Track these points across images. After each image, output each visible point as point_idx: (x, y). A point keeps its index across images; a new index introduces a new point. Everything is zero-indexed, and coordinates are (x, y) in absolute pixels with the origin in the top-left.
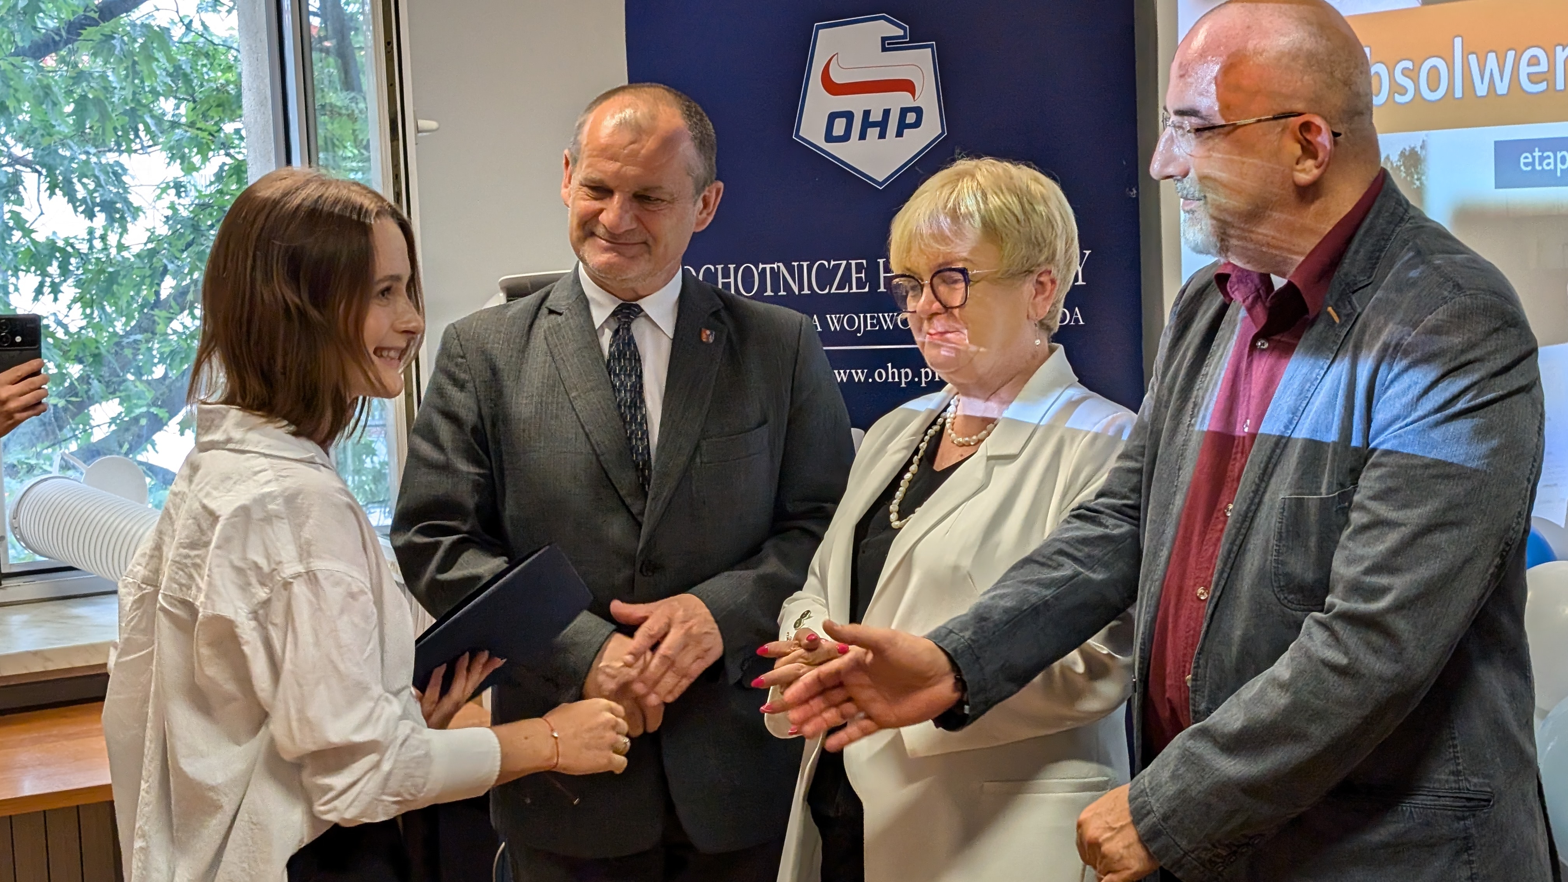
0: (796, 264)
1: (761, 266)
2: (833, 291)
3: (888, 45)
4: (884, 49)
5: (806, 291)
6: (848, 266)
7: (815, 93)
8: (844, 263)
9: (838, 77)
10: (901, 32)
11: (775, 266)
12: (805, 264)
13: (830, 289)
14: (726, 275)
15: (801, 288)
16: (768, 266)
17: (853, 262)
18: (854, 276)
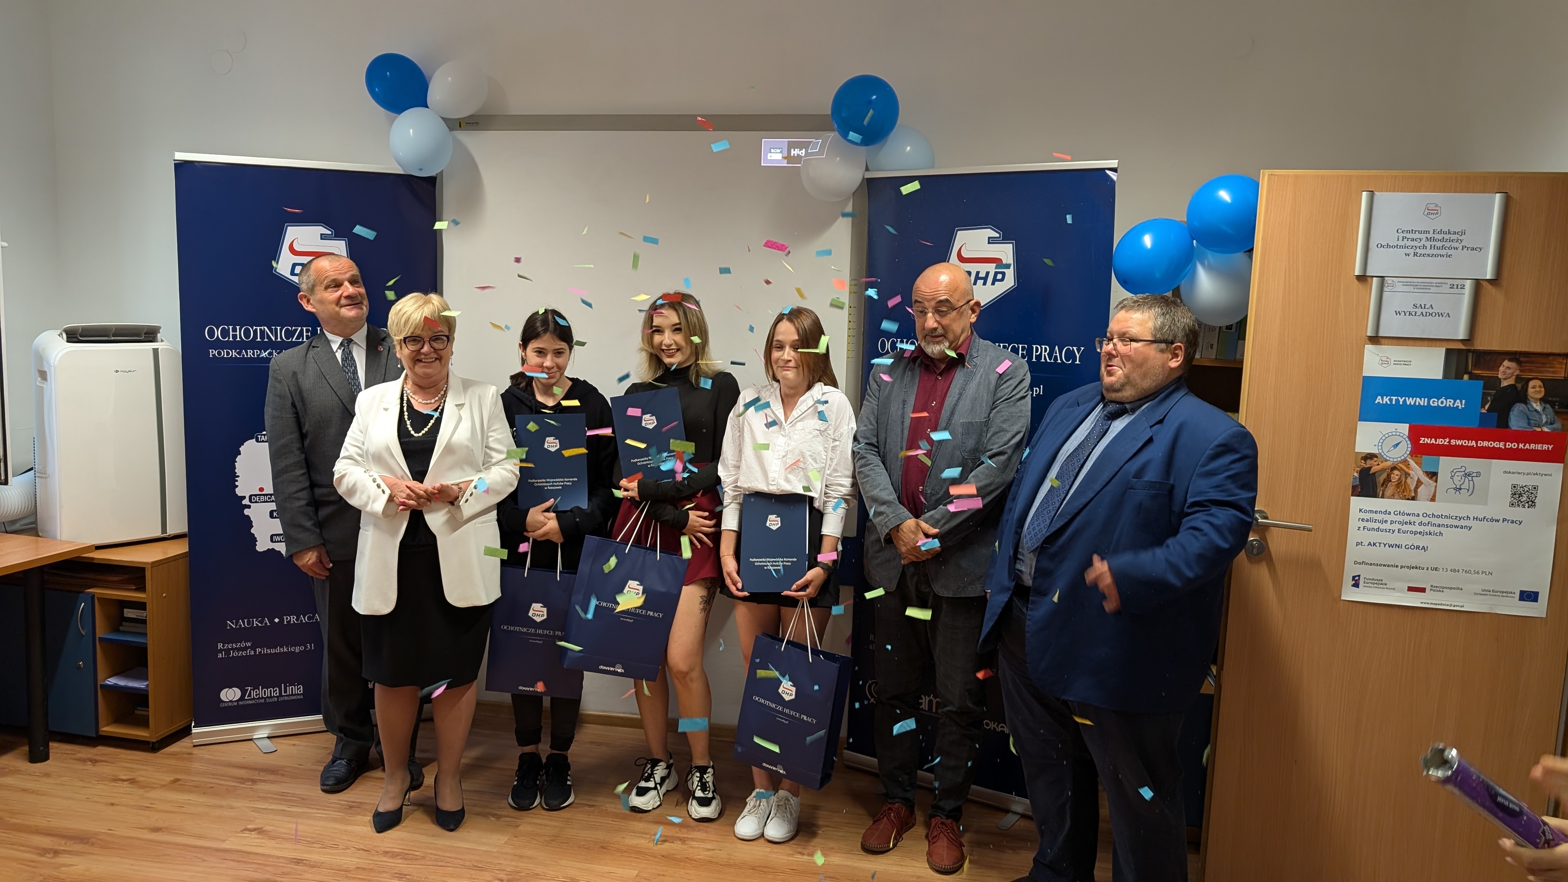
0: (274, 327)
1: (254, 328)
2: (294, 340)
3: (323, 237)
4: (322, 239)
5: (279, 340)
6: (302, 331)
7: (285, 255)
8: (300, 328)
9: (297, 247)
10: (330, 233)
11: (262, 328)
12: (279, 328)
13: (292, 339)
14: (234, 330)
15: (276, 338)
16: (258, 328)
17: (305, 328)
18: (305, 334)
